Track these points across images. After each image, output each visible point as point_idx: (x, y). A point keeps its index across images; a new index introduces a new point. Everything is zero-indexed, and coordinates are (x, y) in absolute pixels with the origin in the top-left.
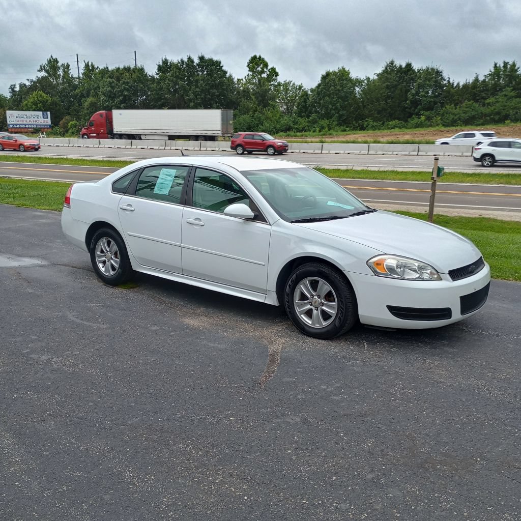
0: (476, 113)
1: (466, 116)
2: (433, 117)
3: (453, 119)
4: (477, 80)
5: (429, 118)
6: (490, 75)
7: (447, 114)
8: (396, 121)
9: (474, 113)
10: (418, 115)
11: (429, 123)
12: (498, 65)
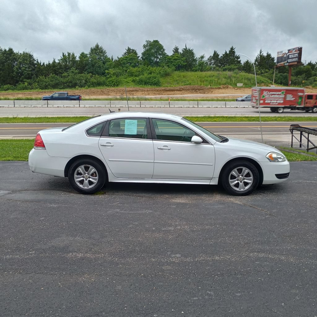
0: (58, 82)
1: (53, 83)
2: (32, 83)
3: (45, 84)
4: (54, 62)
5: (30, 84)
6: (61, 59)
7: (41, 81)
8: (9, 85)
9: (57, 82)
10: (23, 82)
11: (31, 87)
12: (65, 54)
